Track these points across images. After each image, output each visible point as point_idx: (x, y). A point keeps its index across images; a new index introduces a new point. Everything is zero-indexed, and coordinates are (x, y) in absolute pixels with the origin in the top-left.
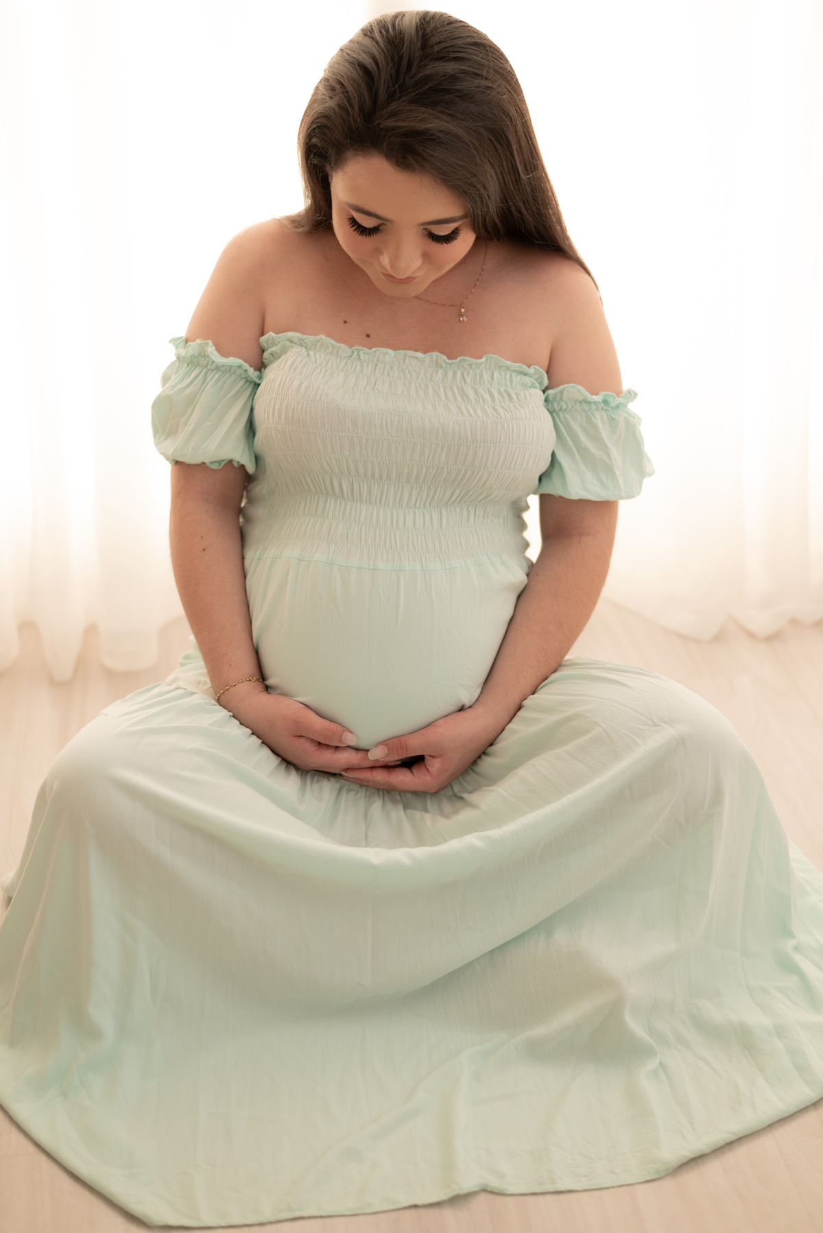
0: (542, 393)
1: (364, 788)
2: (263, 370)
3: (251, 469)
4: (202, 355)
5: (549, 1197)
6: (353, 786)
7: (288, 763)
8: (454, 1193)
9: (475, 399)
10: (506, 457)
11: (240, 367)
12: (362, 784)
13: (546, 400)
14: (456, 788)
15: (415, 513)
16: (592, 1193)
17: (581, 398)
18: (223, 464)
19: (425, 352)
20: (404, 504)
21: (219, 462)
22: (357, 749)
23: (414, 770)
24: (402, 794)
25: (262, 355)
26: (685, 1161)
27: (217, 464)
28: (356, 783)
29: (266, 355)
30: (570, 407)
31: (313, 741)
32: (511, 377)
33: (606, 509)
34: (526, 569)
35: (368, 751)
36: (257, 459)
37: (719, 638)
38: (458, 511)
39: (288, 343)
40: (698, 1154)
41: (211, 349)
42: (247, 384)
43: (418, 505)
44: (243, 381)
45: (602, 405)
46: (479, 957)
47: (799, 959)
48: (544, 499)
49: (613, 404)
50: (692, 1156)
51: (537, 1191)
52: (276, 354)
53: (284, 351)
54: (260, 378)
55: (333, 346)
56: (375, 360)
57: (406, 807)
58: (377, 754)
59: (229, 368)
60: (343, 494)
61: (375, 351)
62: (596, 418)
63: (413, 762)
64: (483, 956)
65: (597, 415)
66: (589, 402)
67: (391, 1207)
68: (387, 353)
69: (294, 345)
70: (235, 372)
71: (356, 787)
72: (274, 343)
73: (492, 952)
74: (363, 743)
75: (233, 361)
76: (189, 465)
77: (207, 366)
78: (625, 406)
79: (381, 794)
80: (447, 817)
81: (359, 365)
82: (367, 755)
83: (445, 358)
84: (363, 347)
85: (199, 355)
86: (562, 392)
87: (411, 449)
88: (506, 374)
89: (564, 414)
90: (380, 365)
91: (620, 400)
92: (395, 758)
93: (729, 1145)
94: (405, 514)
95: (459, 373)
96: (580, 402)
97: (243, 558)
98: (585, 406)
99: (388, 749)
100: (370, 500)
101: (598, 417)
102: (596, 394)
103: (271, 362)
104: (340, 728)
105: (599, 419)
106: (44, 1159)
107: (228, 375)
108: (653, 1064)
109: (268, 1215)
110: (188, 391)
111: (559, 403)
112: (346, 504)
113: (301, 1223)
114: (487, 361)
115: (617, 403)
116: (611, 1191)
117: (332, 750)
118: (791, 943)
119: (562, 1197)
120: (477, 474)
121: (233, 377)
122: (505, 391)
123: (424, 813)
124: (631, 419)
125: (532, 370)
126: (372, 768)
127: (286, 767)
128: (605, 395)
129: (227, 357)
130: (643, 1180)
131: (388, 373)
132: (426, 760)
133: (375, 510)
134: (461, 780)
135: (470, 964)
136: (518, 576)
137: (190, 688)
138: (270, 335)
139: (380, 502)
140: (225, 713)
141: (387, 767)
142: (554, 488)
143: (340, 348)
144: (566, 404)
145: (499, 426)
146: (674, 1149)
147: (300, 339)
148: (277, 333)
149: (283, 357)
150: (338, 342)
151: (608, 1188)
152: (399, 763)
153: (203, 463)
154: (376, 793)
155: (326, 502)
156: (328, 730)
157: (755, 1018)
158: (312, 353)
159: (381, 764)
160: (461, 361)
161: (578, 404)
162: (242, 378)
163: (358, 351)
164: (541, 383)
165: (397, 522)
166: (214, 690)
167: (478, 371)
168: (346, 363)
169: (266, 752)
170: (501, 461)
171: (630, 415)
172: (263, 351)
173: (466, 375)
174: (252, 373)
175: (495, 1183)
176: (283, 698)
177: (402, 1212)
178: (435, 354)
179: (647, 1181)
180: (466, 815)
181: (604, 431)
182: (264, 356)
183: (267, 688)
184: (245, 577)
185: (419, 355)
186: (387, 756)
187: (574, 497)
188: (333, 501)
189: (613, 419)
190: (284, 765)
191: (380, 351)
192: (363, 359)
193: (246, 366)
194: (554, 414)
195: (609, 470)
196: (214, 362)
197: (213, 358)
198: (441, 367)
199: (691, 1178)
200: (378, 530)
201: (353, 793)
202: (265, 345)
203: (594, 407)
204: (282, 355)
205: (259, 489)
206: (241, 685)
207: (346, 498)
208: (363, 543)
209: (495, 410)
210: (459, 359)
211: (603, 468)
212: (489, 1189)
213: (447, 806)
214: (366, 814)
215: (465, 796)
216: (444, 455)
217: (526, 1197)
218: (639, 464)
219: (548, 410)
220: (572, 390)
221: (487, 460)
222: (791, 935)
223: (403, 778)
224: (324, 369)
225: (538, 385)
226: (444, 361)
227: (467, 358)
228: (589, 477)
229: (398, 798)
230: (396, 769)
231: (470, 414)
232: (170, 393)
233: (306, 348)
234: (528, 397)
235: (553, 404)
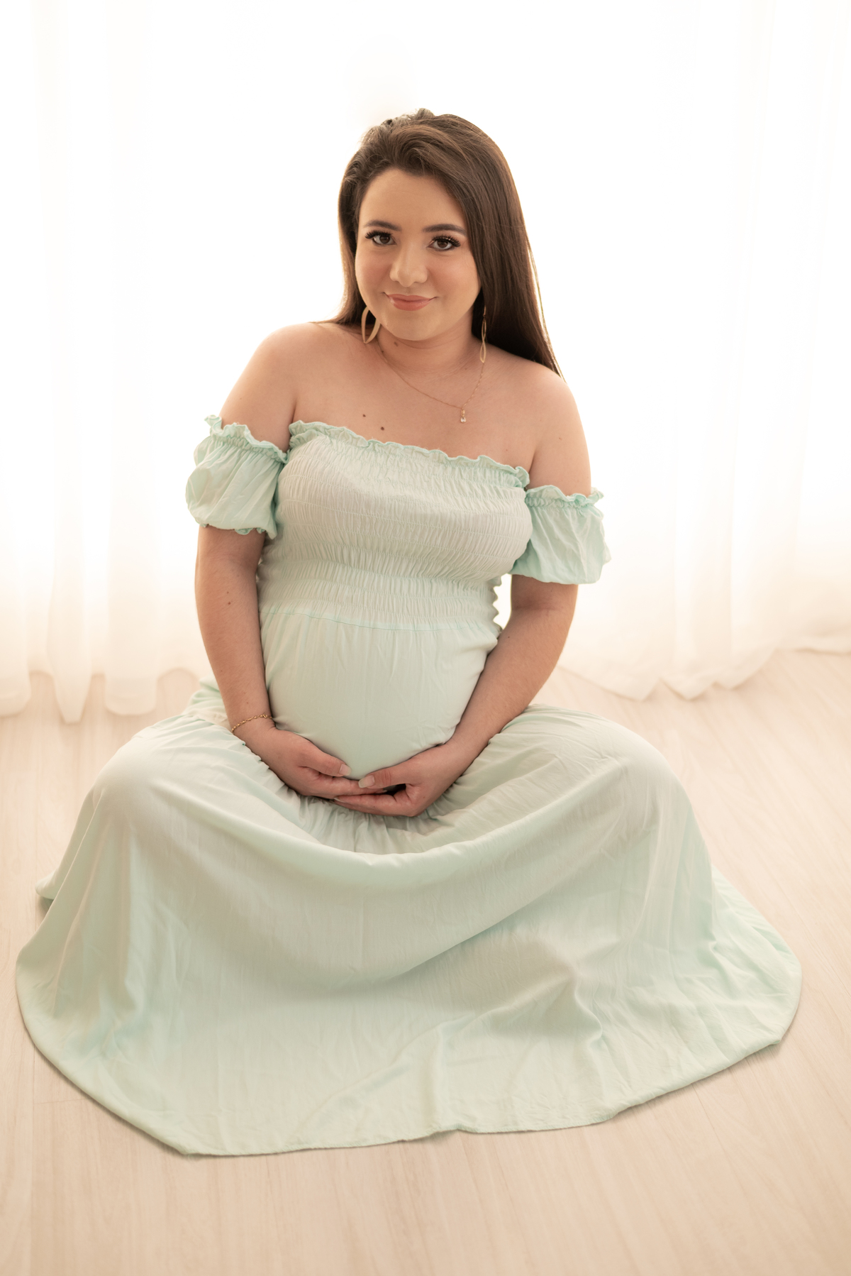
0: (523, 490)
1: (353, 813)
2: (288, 451)
3: (272, 534)
4: (238, 436)
5: (513, 1136)
6: (343, 810)
7: (290, 787)
8: (435, 1131)
9: (469, 493)
10: (491, 545)
11: (271, 449)
12: (352, 809)
13: (527, 496)
14: (431, 813)
15: (410, 581)
16: (548, 1133)
17: (557, 497)
18: (249, 531)
19: (429, 449)
20: (402, 574)
21: (246, 530)
22: (351, 779)
23: (396, 796)
24: (385, 817)
25: (290, 438)
26: (624, 1109)
27: (244, 531)
28: (346, 808)
29: (293, 439)
30: (547, 504)
31: (315, 771)
32: (500, 475)
33: (568, 591)
34: (497, 634)
35: (358, 780)
36: (278, 526)
37: (651, 698)
38: (445, 582)
39: (314, 431)
40: (634, 1105)
41: (247, 433)
42: (275, 464)
43: (412, 574)
44: (272, 462)
45: (574, 503)
46: (452, 948)
47: (717, 956)
48: (516, 579)
49: (583, 503)
50: (629, 1105)
51: (503, 1131)
52: (303, 439)
53: (311, 437)
54: (286, 459)
55: (353, 437)
56: (387, 452)
57: (388, 826)
58: (366, 783)
59: (261, 450)
60: (350, 562)
61: (388, 444)
62: (568, 515)
63: (397, 790)
64: (456, 946)
65: (569, 511)
66: (563, 501)
67: (383, 1142)
68: (398, 447)
69: (319, 433)
70: (266, 453)
71: (346, 811)
72: (302, 430)
73: (463, 944)
74: (355, 774)
75: (266, 444)
76: (219, 529)
77: (241, 446)
78: (592, 505)
79: (367, 817)
80: (424, 834)
81: (374, 455)
82: (358, 784)
83: (446, 455)
84: (378, 440)
85: (235, 436)
86: (541, 491)
87: (413, 531)
88: (495, 472)
89: (541, 509)
90: (391, 456)
91: (589, 500)
92: (381, 786)
93: (660, 1098)
94: (401, 582)
95: (457, 469)
96: (556, 500)
97: (259, 612)
98: (559, 504)
99: (375, 779)
100: (373, 569)
101: (570, 514)
102: (570, 495)
103: (296, 446)
104: (338, 761)
105: (570, 515)
106: (90, 1105)
107: (260, 455)
108: (597, 1036)
109: (281, 1147)
110: (224, 467)
111: (538, 500)
112: (352, 571)
113: (309, 1153)
114: (480, 460)
115: (586, 503)
116: (564, 1131)
117: (331, 780)
118: (711, 944)
119: (523, 1136)
120: (466, 556)
121: (264, 458)
122: (495, 487)
123: (404, 831)
124: (596, 516)
125: (517, 470)
126: (361, 795)
127: (288, 791)
128: (577, 496)
129: (261, 441)
130: (589, 1123)
131: (398, 464)
132: (407, 789)
133: (377, 577)
134: (436, 806)
135: (445, 953)
136: (491, 640)
137: (208, 720)
138: (299, 422)
139: (382, 571)
140: (238, 742)
141: (375, 794)
142: (528, 571)
143: (359, 438)
144: (544, 500)
145: (488, 519)
146: (614, 1101)
147: (325, 428)
148: (306, 422)
149: (309, 443)
150: (358, 434)
151: (561, 1129)
152: (385, 791)
153: (234, 530)
154: (363, 816)
155: (335, 568)
156: (329, 763)
157: (681, 1002)
158: (334, 441)
159: (371, 792)
160: (459, 459)
161: (554, 501)
162: (272, 459)
163: (374, 443)
164: (523, 481)
165: (395, 589)
166: (230, 723)
167: (473, 469)
168: (363, 452)
169: (272, 776)
170: (487, 547)
171: (595, 513)
172: (291, 436)
173: (462, 471)
174: (281, 455)
175: (467, 1124)
176: (290, 734)
177: (392, 1145)
178: (438, 451)
179: (593, 1124)
180: (440, 832)
181: (574, 526)
182: (291, 440)
183: (276, 724)
184: (260, 627)
185: (425, 451)
186: (374, 784)
187: (546, 580)
188: (341, 568)
189: (582, 516)
190: (286, 788)
191: (392, 444)
192: (377, 450)
193: (276, 449)
194: (534, 509)
195: (576, 558)
196: (248, 443)
197: (249, 440)
198: (442, 463)
199: (629, 1123)
200: (378, 595)
201: (343, 815)
202: (294, 430)
203: (567, 505)
204: (308, 441)
205: (274, 552)
206: (255, 720)
207: (352, 566)
208: (365, 605)
209: (486, 503)
210: (458, 457)
211: (572, 557)
212: (463, 1129)
213: (423, 826)
214: (354, 833)
215: (439, 817)
216: (440, 538)
217: (493, 1136)
218: (600, 553)
219: (528, 505)
220: (550, 490)
221: (475, 546)
222: (712, 938)
223: (388, 804)
224: (344, 457)
225: (520, 483)
226: (446, 458)
227: (465, 457)
228: (560, 563)
229: (382, 820)
230: (381, 796)
231: (464, 506)
232: (208, 468)
233: (330, 436)
234: (513, 495)
235: (533, 500)
